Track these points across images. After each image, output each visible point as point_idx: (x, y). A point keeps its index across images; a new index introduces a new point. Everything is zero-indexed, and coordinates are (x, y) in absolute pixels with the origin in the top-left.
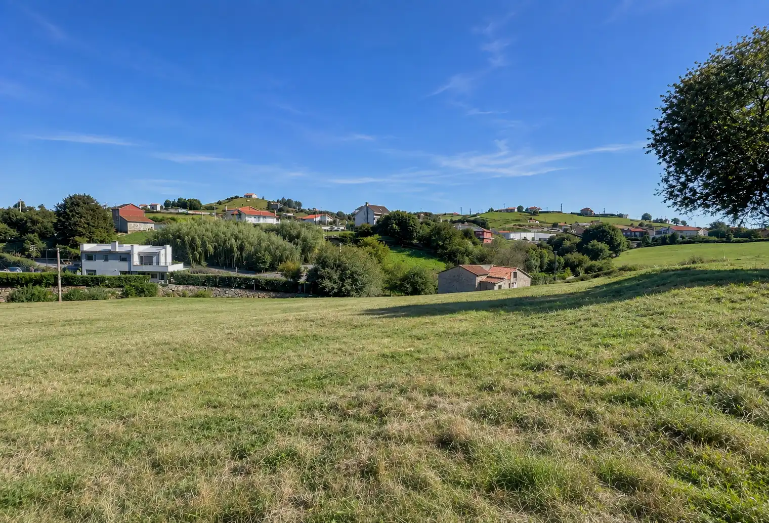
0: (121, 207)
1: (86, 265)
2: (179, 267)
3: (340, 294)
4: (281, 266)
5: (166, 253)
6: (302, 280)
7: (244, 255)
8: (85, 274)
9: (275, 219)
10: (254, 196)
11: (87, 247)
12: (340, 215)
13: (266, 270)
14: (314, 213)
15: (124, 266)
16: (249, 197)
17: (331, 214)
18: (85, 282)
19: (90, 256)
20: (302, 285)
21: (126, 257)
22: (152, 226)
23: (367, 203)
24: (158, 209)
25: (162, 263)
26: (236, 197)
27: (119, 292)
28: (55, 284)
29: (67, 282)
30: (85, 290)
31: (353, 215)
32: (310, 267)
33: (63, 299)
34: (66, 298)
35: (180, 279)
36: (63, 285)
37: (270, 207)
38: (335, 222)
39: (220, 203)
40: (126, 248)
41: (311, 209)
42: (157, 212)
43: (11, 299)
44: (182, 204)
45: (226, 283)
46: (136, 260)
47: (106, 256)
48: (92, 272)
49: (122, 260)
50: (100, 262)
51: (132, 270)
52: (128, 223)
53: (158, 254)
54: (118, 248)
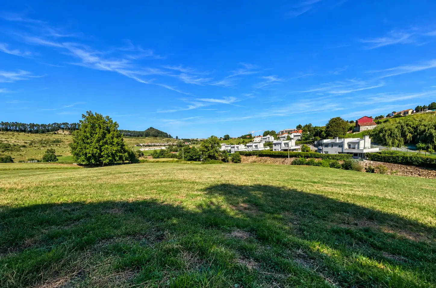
1: (325, 149)
2: (376, 149)
5: (366, 141)
8: (324, 153)
11: (326, 141)
21: (341, 145)
25: (362, 148)
46: (346, 146)
47: (333, 145)
48: (327, 152)
49: (339, 146)
50: (330, 148)
51: (344, 151)
52: (361, 127)
53: (358, 143)
54: (338, 141)
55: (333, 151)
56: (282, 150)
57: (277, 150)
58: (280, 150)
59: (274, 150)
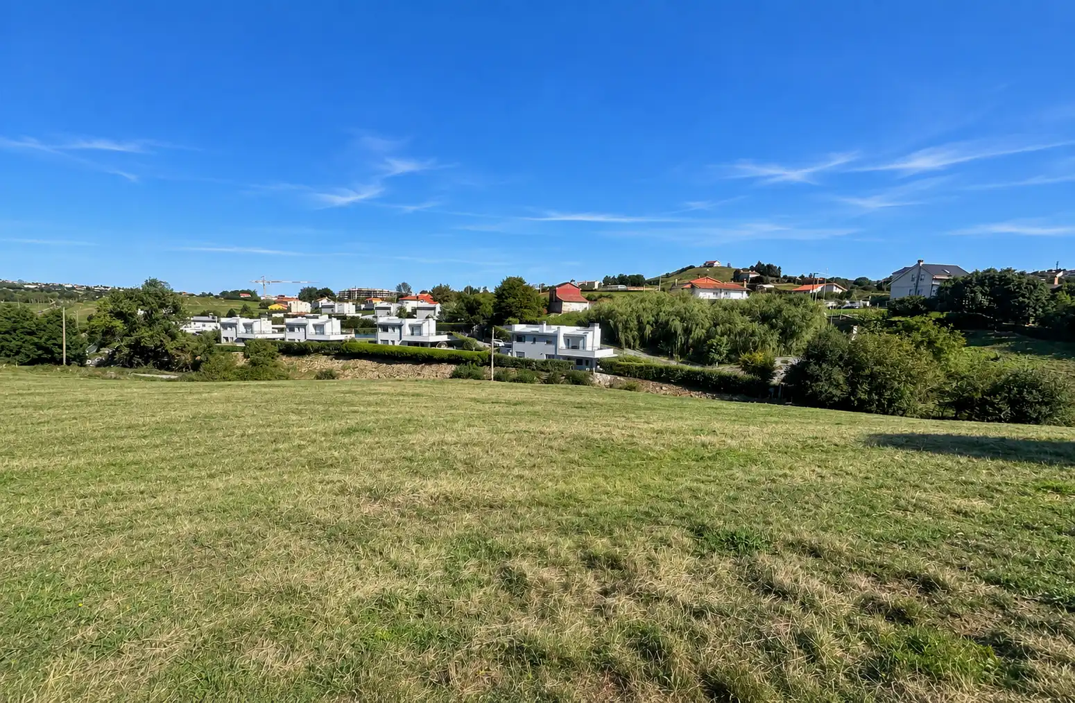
0: (559, 286)
1: (517, 346)
2: (608, 353)
3: (845, 405)
4: (744, 357)
5: (594, 336)
6: (776, 381)
7: (691, 341)
8: (515, 356)
9: (745, 293)
10: (716, 264)
11: (519, 328)
12: (861, 284)
13: (721, 363)
14: (811, 281)
15: (550, 349)
16: (710, 265)
17: (844, 283)
18: (515, 364)
19: (521, 338)
20: (774, 386)
21: (551, 339)
22: (587, 305)
23: (919, 261)
24: (596, 287)
25: (589, 348)
26: (691, 267)
27: (544, 376)
28: (489, 364)
29: (499, 362)
30: (513, 372)
31: (887, 281)
32: (793, 360)
33: (494, 380)
34: (497, 378)
35: (608, 367)
36: (495, 365)
37: (738, 276)
38: (848, 295)
39: (668, 276)
40: (552, 329)
41: (807, 276)
42: (595, 290)
43: (455, 375)
44: (622, 280)
45: (662, 376)
46: (562, 343)
47: (535, 338)
48: (521, 354)
49: (548, 342)
50: (528, 343)
51: (558, 354)
52: (564, 303)
53: (583, 337)
54: (545, 329)
55: (535, 352)
56: (403, 343)
57: (390, 343)
58: (397, 344)
59: (380, 343)
